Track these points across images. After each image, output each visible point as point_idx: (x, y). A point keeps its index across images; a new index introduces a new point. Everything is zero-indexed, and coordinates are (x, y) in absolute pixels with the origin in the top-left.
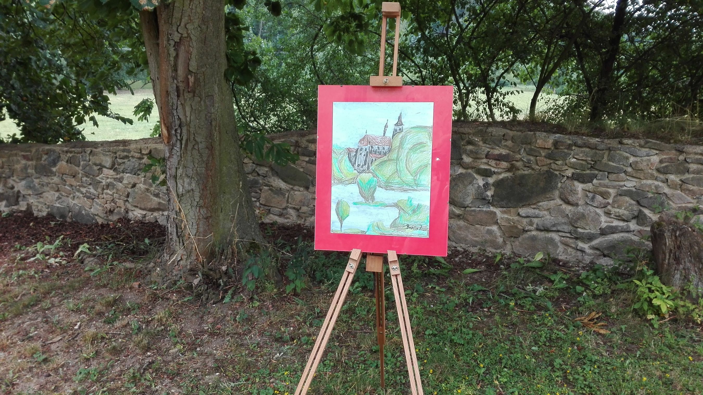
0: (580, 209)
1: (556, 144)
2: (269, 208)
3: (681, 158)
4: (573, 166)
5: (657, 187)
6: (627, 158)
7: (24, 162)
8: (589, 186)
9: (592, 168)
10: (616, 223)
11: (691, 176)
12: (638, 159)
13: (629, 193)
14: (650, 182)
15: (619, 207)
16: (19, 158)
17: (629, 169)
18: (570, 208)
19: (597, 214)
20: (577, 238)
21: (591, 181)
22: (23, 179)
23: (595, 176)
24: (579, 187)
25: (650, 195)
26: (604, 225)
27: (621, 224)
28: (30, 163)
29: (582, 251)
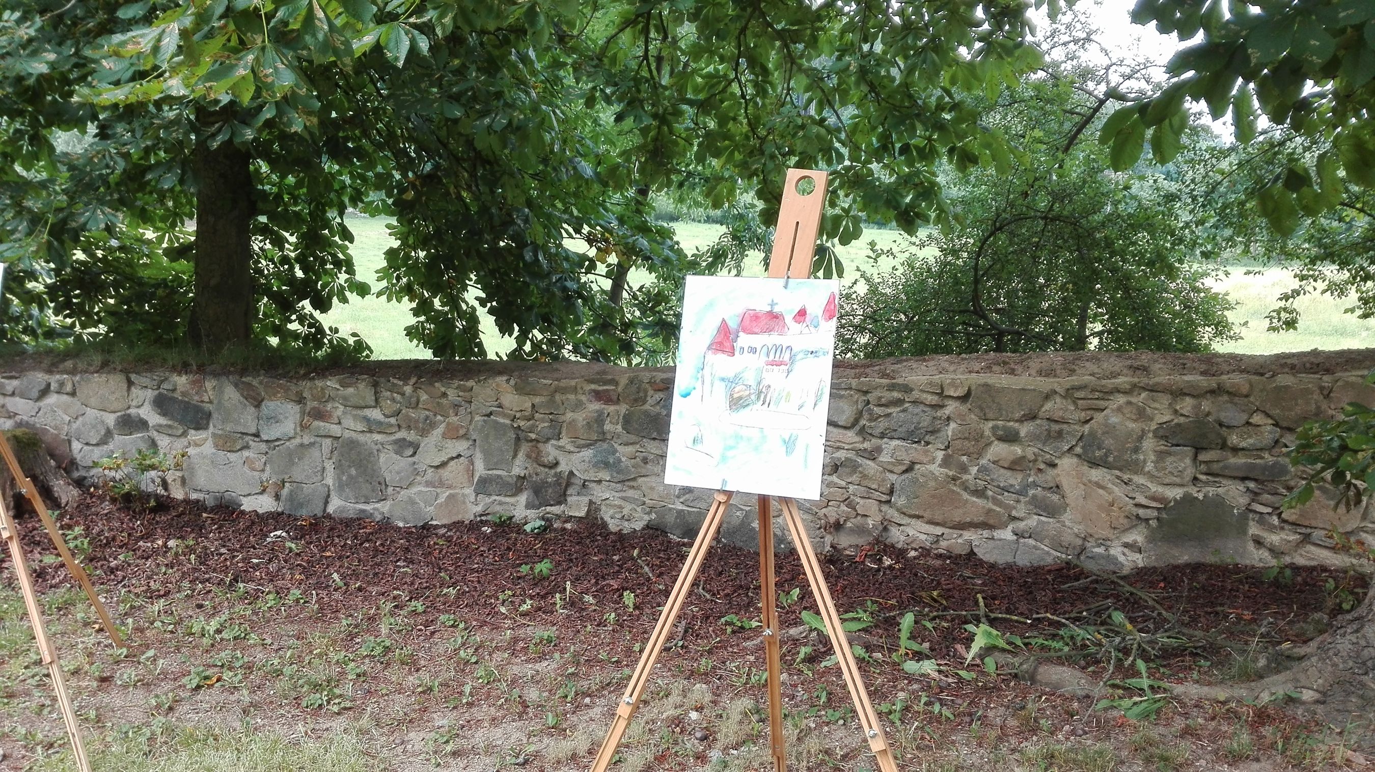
2: (1309, 531)
7: (595, 406)
16: (584, 398)
22: (588, 446)
28: (611, 408)
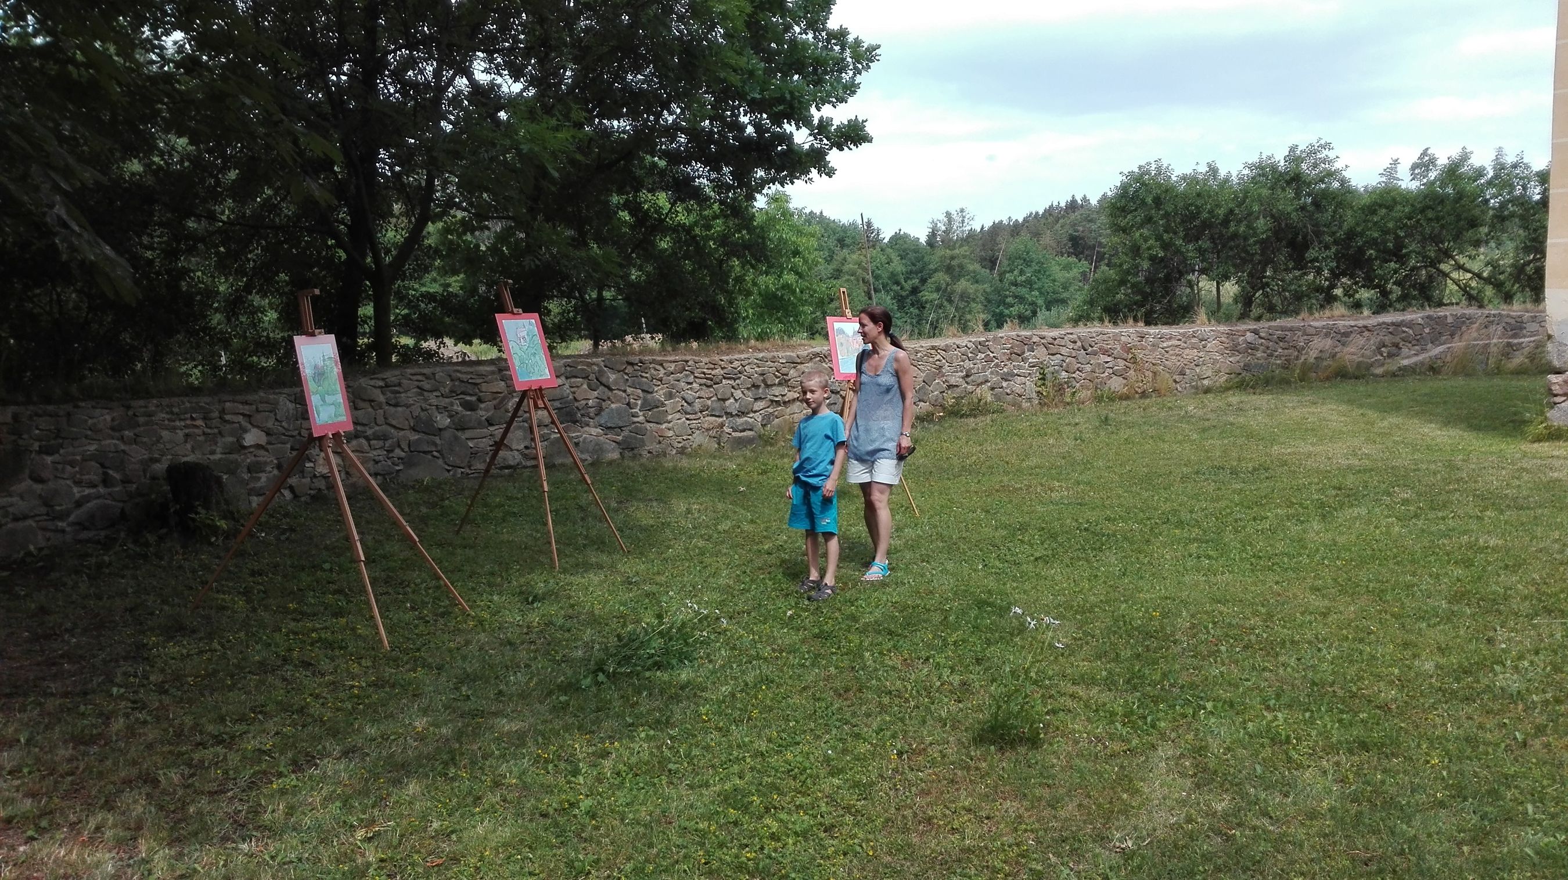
0: (51, 485)
1: (16, 417)
3: (130, 413)
4: (39, 439)
5: (115, 445)
6: (86, 421)
8: (56, 457)
9: (57, 437)
10: (87, 491)
11: (142, 429)
12: (95, 420)
13: (93, 457)
14: (108, 442)
15: (88, 473)
17: (89, 433)
18: (40, 486)
19: (68, 486)
20: (54, 519)
21: (58, 452)
23: (61, 446)
24: (49, 459)
25: (111, 455)
26: (77, 495)
27: (92, 491)
29: (63, 531)
